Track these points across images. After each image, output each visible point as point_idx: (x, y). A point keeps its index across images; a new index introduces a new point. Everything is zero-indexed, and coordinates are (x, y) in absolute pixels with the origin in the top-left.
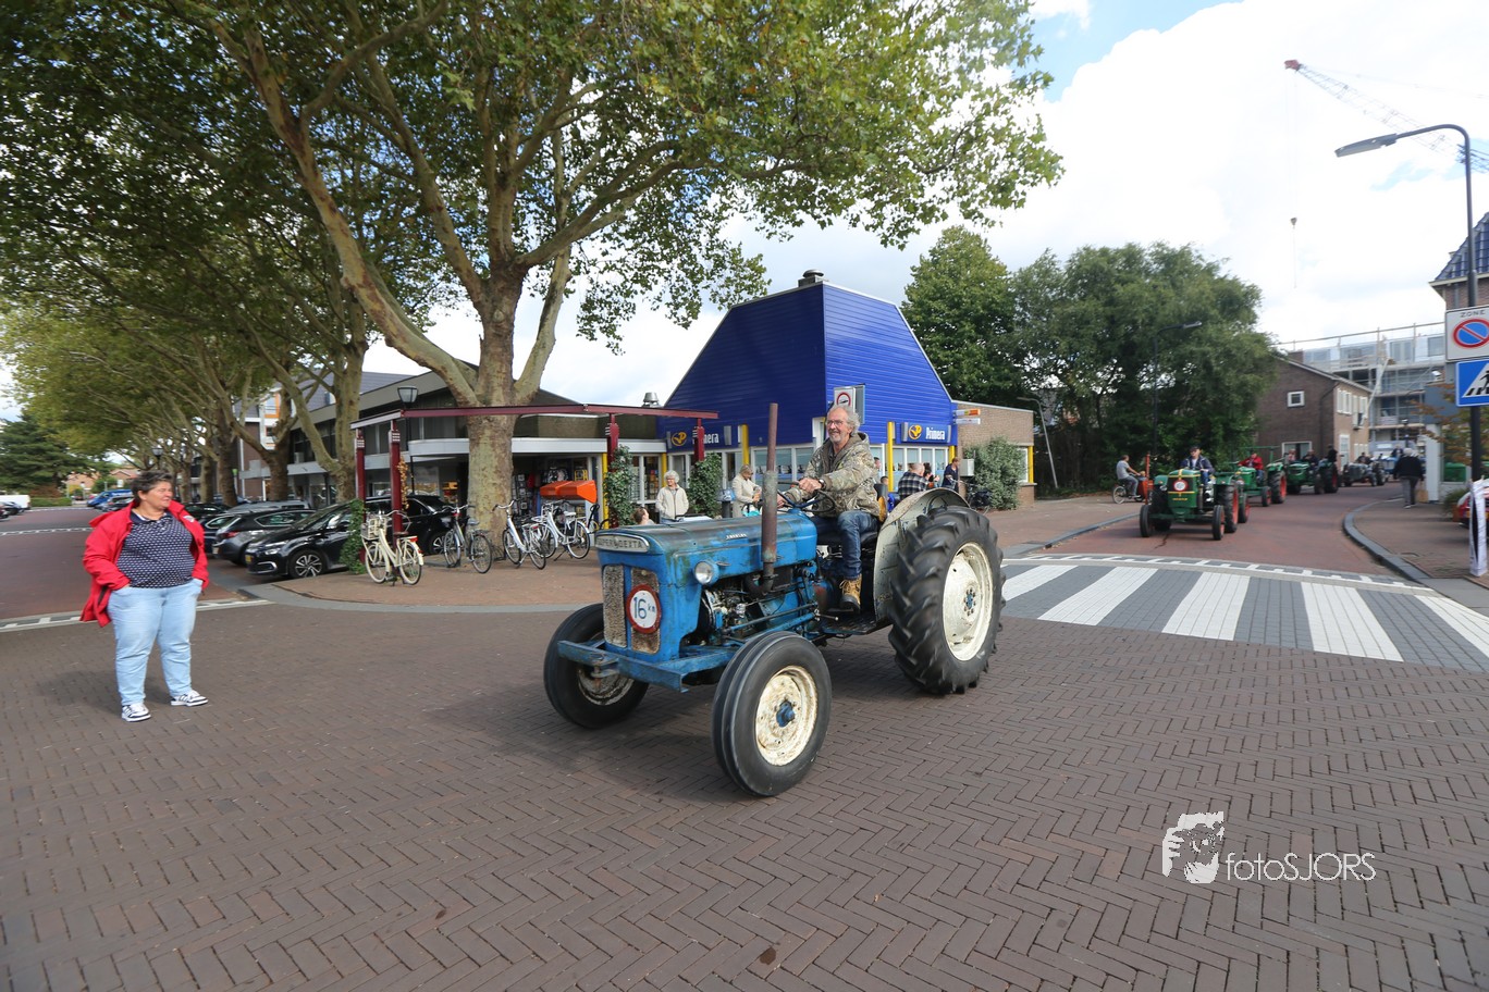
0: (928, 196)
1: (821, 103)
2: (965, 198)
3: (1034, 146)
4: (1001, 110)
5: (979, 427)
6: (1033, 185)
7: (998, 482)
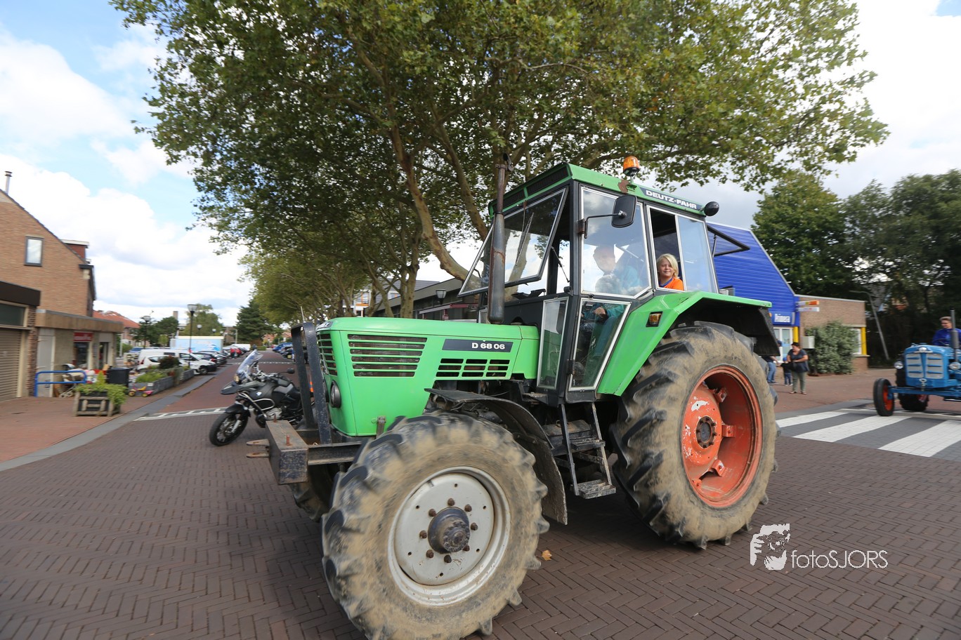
0: (777, 160)
1: (704, 116)
2: (806, 158)
3: (862, 119)
4: (834, 99)
5: (818, 313)
6: (862, 146)
7: (835, 354)
